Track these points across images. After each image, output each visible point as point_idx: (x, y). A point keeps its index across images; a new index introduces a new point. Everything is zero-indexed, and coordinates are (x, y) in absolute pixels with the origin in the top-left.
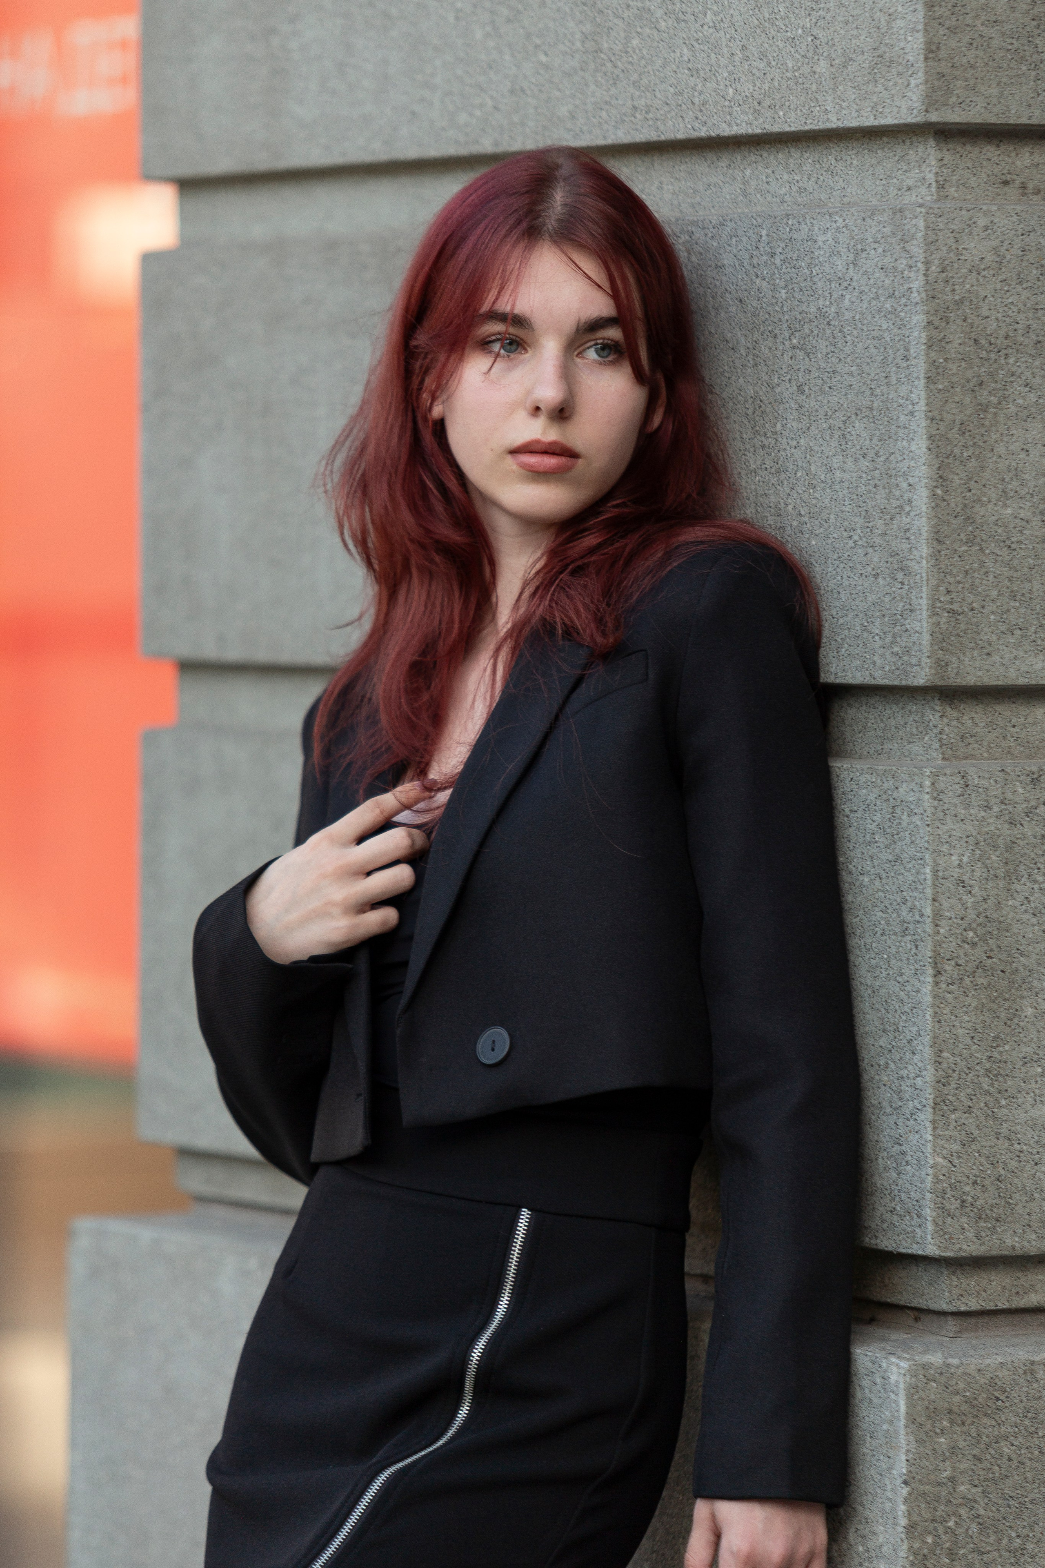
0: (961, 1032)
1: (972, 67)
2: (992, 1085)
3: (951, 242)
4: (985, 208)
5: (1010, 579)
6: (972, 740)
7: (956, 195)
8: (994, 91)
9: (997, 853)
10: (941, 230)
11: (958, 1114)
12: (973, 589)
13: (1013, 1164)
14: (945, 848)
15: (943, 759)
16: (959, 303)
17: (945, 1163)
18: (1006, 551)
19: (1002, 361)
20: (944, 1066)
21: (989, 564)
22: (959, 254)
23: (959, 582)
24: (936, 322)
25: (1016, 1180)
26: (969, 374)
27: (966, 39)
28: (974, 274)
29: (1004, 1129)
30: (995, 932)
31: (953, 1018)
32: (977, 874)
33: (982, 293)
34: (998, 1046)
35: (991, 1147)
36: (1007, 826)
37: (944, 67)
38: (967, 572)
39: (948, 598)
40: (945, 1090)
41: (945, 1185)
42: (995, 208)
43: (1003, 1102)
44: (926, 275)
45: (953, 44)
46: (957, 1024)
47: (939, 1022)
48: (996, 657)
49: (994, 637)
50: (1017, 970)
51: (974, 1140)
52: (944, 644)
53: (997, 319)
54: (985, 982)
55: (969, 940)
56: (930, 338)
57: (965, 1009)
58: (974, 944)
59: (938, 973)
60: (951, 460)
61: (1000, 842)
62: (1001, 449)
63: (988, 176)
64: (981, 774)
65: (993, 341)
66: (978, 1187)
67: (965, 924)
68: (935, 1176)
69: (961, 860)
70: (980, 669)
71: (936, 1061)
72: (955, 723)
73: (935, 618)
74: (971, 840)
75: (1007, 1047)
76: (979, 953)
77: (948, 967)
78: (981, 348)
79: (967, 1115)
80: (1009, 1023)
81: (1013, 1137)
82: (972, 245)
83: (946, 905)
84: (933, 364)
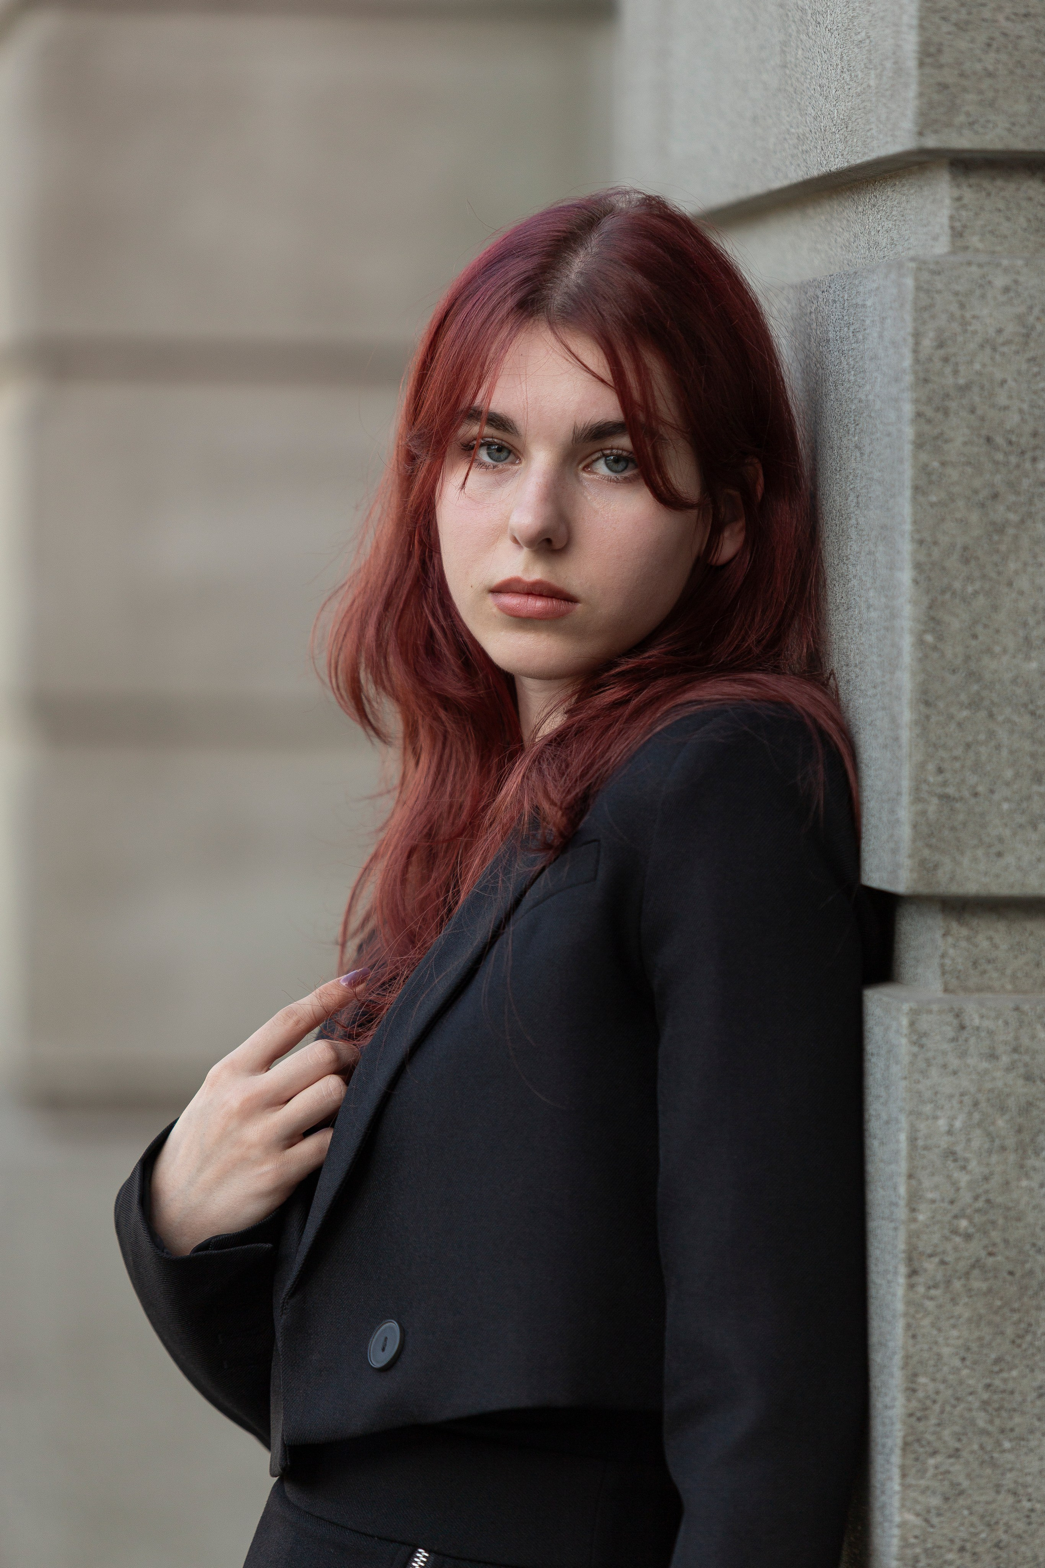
0: (946, 1351)
1: (990, 75)
2: (991, 1422)
3: (954, 308)
4: (1005, 262)
5: (1033, 756)
6: (989, 967)
7: (980, 246)
8: (1023, 107)
9: (1007, 1117)
10: (939, 292)
11: (939, 1459)
12: (977, 767)
13: (1020, 1526)
14: (928, 1109)
15: (946, 990)
16: (964, 389)
17: (917, 1521)
18: (1027, 718)
19: (1028, 465)
20: (921, 1394)
21: (1002, 734)
22: (964, 323)
23: (956, 758)
24: (929, 412)
25: (1023, 1548)
26: (977, 483)
27: (982, 38)
28: (988, 350)
29: (1008, 1480)
30: (1001, 1221)
31: (935, 1332)
32: (976, 1144)
33: (999, 376)
34: (1001, 1371)
35: (988, 1503)
36: (1020, 1082)
37: (949, 76)
38: (968, 746)
39: (940, 779)
40: (921, 1426)
41: (918, 1550)
42: (1020, 263)
43: (1007, 1445)
44: (915, 351)
45: (963, 44)
46: (941, 1340)
47: (914, 1337)
48: (1010, 859)
49: (1007, 832)
50: (1031, 1273)
51: (961, 1493)
52: (934, 841)
53: (1021, 411)
54: (984, 1286)
55: (961, 1230)
56: (919, 435)
57: (952, 1321)
58: (968, 1237)
59: (913, 1273)
60: (948, 596)
61: (1011, 1102)
62: (1023, 583)
63: (1029, 221)
64: (984, 1011)
65: (1014, 438)
66: (967, 1556)
67: (955, 1209)
68: (904, 1539)
69: (951, 1126)
70: (986, 874)
71: (907, 1389)
72: (963, 944)
73: (920, 807)
74: (966, 1099)
75: (1014, 1373)
76: (975, 1248)
77: (930, 1265)
78: (997, 448)
79: (952, 1460)
80: (1018, 1341)
81: (1021, 1490)
82: (985, 312)
83: (927, 1183)
84: (924, 470)
